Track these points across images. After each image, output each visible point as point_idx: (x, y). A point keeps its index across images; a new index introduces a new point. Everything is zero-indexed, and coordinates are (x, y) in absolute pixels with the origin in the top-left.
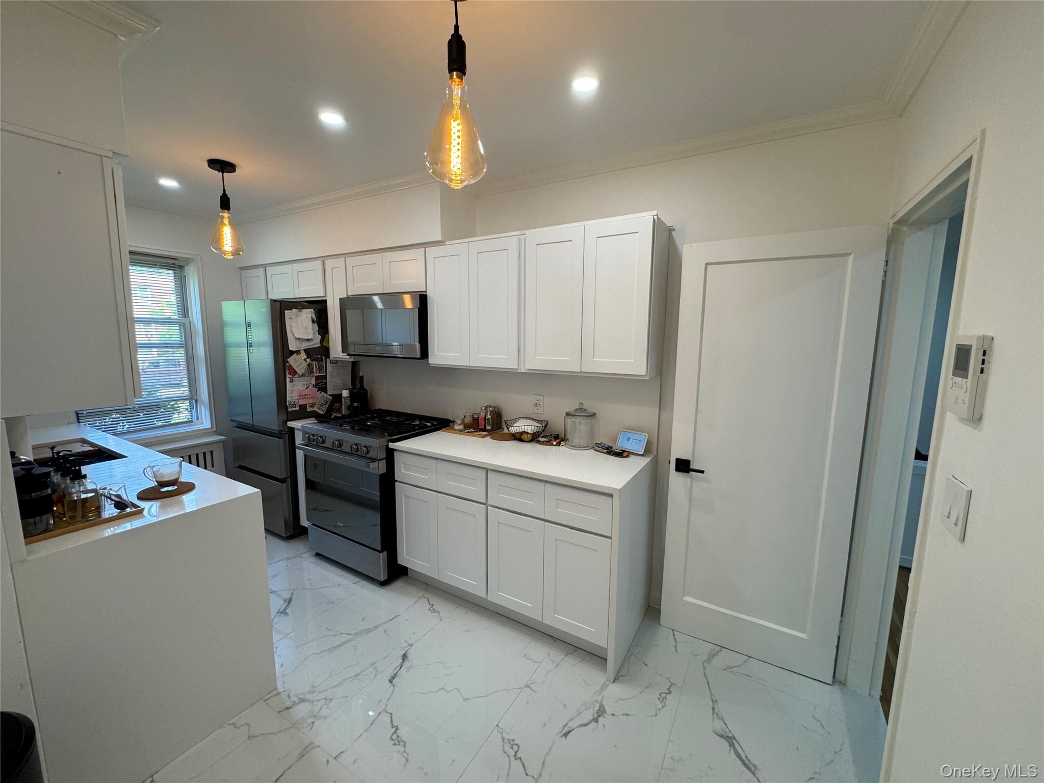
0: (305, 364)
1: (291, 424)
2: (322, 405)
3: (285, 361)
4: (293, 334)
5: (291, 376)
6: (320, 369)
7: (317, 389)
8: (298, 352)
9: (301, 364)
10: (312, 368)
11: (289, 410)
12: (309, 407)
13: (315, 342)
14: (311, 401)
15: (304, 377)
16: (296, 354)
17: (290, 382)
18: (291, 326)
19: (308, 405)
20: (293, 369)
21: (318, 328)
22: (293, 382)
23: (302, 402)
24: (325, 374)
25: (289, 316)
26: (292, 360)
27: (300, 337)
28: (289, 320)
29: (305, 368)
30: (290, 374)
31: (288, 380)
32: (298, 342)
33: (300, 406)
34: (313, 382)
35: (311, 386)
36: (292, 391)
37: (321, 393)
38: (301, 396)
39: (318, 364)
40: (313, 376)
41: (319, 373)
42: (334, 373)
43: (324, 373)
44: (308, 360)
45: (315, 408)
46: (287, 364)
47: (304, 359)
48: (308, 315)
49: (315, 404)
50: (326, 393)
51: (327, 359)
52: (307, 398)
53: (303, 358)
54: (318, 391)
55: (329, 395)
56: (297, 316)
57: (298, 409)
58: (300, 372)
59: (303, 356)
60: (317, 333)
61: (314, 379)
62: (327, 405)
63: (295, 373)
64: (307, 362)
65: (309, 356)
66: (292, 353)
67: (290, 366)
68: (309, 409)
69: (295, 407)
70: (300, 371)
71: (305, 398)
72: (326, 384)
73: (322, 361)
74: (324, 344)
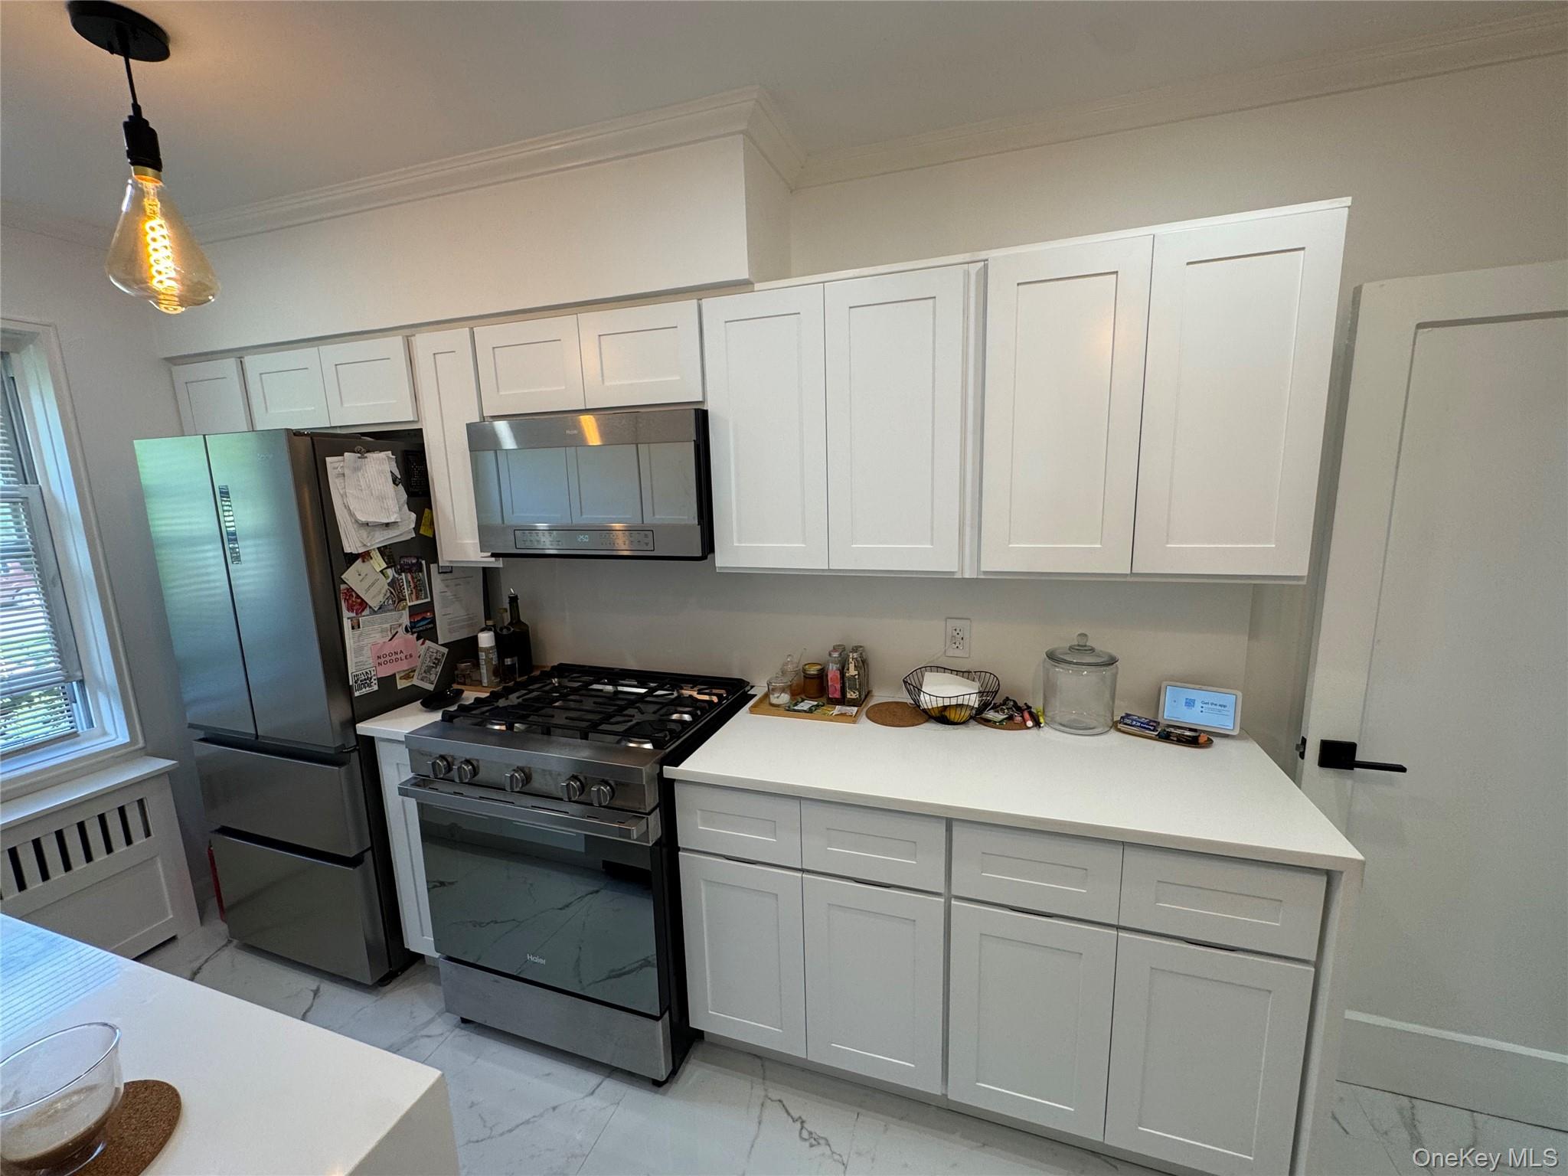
0: (383, 584)
1: (365, 728)
2: (428, 671)
3: (334, 579)
4: (351, 514)
5: (354, 615)
6: (419, 589)
7: (416, 635)
8: (365, 556)
9: (373, 584)
10: (401, 591)
11: (357, 694)
12: (400, 678)
13: (403, 529)
14: (404, 666)
15: (386, 612)
16: (360, 560)
17: (353, 628)
18: (344, 496)
19: (398, 677)
20: (358, 596)
21: (405, 496)
22: (359, 627)
23: (385, 672)
24: (429, 600)
25: (336, 471)
26: (352, 577)
27: (371, 519)
28: (337, 480)
29: (384, 591)
30: (350, 609)
31: (347, 624)
32: (364, 533)
33: (379, 680)
34: (406, 620)
35: (402, 631)
36: (359, 650)
37: (423, 643)
38: (381, 659)
39: (413, 578)
40: (404, 609)
41: (417, 598)
42: (449, 594)
43: (426, 597)
44: (390, 572)
45: (415, 677)
46: (343, 587)
47: (381, 571)
48: (381, 465)
49: (415, 671)
50: (436, 641)
51: (432, 565)
52: (397, 660)
53: (378, 569)
54: (418, 639)
55: (442, 645)
56: (357, 469)
57: (376, 688)
58: (374, 603)
59: (378, 563)
60: (406, 506)
61: (406, 613)
62: (439, 669)
63: (363, 604)
64: (387, 577)
65: (391, 562)
66: (352, 558)
67: (350, 590)
68: (401, 684)
69: (370, 686)
70: (373, 599)
71: (391, 661)
72: (433, 621)
73: (421, 570)
74: (421, 532)
